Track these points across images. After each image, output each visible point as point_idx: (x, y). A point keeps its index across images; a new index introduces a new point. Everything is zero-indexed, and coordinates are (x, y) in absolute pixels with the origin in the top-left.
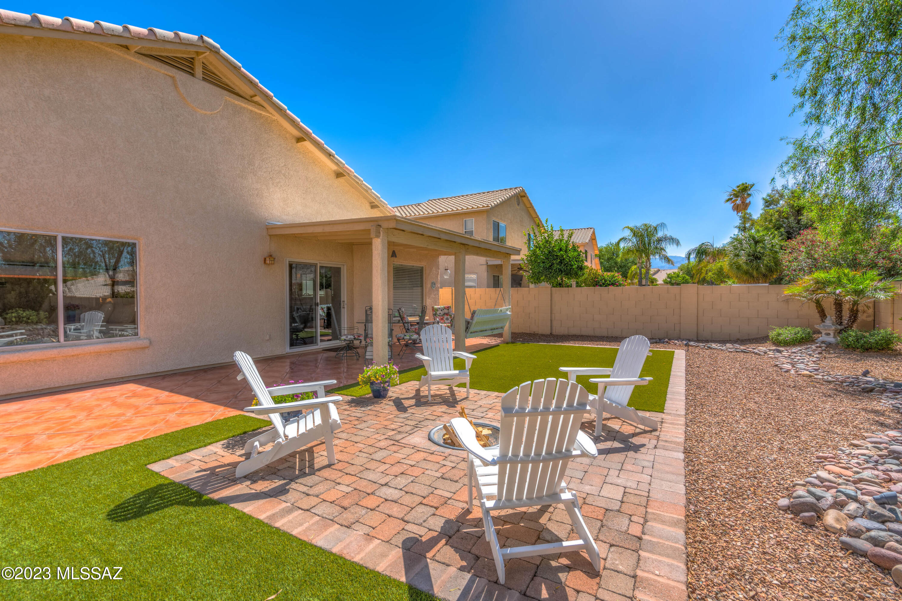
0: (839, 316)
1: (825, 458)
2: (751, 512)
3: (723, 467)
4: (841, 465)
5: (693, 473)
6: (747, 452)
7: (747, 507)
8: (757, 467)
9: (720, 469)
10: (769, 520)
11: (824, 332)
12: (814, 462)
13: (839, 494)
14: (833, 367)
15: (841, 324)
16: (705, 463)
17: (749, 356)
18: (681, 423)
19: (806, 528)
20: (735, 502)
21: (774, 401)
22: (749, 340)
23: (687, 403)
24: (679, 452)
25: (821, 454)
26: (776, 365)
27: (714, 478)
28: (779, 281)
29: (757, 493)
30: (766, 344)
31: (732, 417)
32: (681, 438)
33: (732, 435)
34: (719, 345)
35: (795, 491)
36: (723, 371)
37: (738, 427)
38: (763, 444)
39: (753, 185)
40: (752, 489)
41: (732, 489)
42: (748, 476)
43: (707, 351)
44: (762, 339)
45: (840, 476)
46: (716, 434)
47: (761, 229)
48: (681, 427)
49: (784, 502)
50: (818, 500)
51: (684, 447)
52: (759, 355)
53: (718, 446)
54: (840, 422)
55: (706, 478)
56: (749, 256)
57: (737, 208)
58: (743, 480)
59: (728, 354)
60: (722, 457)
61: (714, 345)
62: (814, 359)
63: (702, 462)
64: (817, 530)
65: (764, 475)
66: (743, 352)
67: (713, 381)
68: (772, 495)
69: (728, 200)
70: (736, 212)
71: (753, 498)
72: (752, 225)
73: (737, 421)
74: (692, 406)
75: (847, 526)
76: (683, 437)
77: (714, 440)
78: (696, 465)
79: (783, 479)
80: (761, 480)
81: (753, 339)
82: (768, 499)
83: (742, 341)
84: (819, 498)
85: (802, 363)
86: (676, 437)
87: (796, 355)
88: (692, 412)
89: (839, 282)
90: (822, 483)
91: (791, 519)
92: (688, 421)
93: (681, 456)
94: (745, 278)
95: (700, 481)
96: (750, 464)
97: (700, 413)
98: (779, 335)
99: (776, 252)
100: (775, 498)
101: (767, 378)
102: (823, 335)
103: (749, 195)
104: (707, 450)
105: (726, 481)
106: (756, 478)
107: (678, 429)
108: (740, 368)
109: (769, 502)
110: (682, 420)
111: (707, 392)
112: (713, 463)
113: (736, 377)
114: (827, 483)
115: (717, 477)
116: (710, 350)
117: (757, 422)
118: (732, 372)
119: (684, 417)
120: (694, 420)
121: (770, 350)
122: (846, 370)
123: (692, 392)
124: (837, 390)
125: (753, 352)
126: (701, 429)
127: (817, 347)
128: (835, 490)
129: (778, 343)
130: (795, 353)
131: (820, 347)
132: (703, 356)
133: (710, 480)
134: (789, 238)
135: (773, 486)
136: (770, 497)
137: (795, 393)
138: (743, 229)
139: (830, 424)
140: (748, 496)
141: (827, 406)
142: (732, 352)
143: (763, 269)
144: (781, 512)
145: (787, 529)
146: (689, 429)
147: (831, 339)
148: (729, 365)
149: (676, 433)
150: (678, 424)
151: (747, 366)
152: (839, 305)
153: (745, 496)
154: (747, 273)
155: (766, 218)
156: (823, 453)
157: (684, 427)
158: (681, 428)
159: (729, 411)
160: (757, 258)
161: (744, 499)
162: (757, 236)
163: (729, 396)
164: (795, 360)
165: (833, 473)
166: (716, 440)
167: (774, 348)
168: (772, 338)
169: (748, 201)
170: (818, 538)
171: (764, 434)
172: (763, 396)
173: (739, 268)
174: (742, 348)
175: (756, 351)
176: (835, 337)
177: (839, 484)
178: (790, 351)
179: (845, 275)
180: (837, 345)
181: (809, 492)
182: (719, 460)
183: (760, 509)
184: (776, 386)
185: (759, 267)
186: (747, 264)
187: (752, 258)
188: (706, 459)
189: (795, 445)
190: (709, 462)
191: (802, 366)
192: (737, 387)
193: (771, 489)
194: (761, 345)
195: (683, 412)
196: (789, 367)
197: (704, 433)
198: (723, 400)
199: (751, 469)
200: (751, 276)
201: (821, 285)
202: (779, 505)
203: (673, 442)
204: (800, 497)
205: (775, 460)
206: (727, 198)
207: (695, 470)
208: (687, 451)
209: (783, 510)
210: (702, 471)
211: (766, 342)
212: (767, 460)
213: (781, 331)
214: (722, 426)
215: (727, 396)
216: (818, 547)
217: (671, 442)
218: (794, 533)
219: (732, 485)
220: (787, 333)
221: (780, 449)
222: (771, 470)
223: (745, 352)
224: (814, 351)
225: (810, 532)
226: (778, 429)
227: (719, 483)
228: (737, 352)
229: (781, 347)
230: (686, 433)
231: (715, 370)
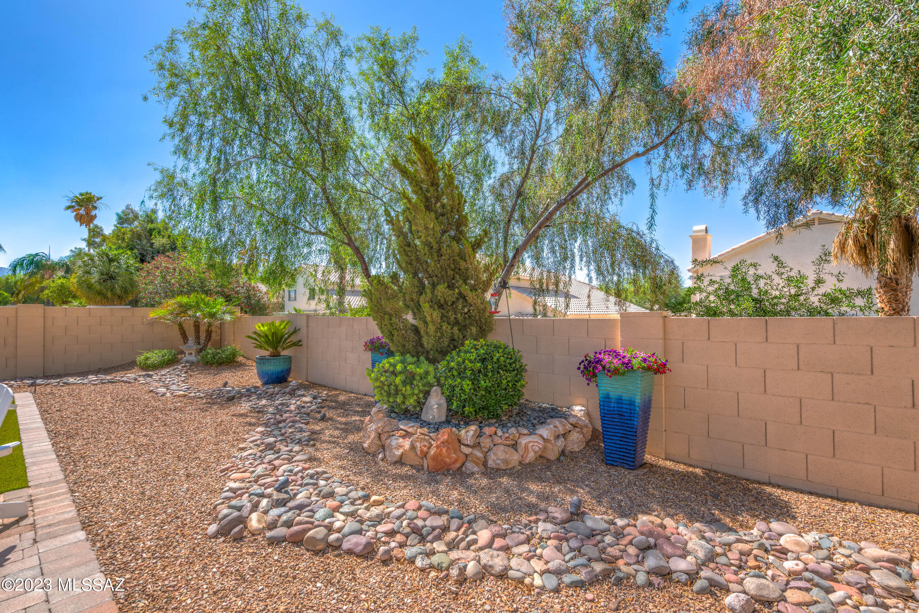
0: (198, 337)
1: (227, 469)
2: (187, 558)
3: (139, 523)
4: (241, 470)
5: (105, 549)
6: (159, 494)
7: (181, 554)
8: (175, 505)
9: (136, 528)
10: (206, 555)
11: (187, 352)
12: (220, 477)
13: (252, 497)
14: (199, 384)
15: (199, 343)
16: (115, 530)
17: (119, 386)
18: (63, 490)
19: (238, 543)
20: (167, 557)
21: (162, 429)
22: (114, 367)
23: (61, 462)
24: (75, 531)
25: (223, 467)
26: (151, 391)
27: (134, 542)
28: (135, 303)
29: (185, 533)
30: (134, 371)
31: (126, 460)
32: (70, 511)
33: (134, 481)
34: (78, 379)
35: (219, 512)
36: (94, 409)
37: (138, 470)
38: (170, 478)
39: (101, 198)
40: (179, 532)
41: (158, 544)
42: (169, 520)
43: (64, 388)
44: (130, 365)
45: (243, 480)
46: (115, 487)
47: (113, 247)
48: (65, 496)
49: (213, 528)
50: (239, 511)
51: (81, 521)
52: (130, 383)
53: (123, 501)
54: (223, 432)
55: (125, 547)
56: (102, 274)
57: (79, 218)
58: (166, 527)
59: (93, 387)
60: (133, 512)
61: (71, 380)
62: (183, 379)
63: (110, 529)
64: (246, 540)
65: (185, 510)
66: (111, 382)
67: (87, 424)
68: (199, 527)
69: (69, 208)
70: (78, 223)
71: (183, 541)
72: (104, 240)
73: (134, 463)
74: (69, 463)
75: (265, 522)
76: (74, 508)
77: (115, 495)
78: (105, 537)
79: (203, 506)
80: (184, 518)
81: (118, 367)
82: (197, 533)
83: (107, 371)
84: (239, 509)
85: (174, 384)
86: (63, 513)
87: (165, 377)
88: (72, 472)
89: (197, 307)
90: (235, 493)
91: (224, 542)
92: (71, 485)
93: (82, 535)
94: (98, 298)
95: (118, 556)
96: (167, 505)
97: (84, 468)
98: (147, 359)
99: (131, 273)
100: (203, 529)
101: (146, 407)
102: (187, 355)
103: (95, 208)
104: (112, 511)
105: (149, 537)
106: (178, 518)
107: (61, 501)
108: (114, 401)
109: (200, 537)
110: (63, 488)
111: (84, 439)
112: (126, 524)
113: (112, 412)
114: (239, 492)
115: (137, 538)
116: (67, 387)
117: (154, 456)
118: (106, 407)
119: (64, 481)
120: (79, 481)
121: (139, 376)
122: (209, 385)
123: (62, 445)
124: (209, 403)
125: (123, 381)
126: (93, 489)
127: (183, 367)
128: (247, 495)
129: (146, 367)
130: (164, 375)
131: (185, 367)
132: (60, 395)
133: (131, 546)
134: (142, 261)
135: (197, 518)
136: (198, 530)
137: (178, 415)
138: (90, 243)
139: (216, 436)
140: (177, 541)
141: (208, 421)
142: (96, 384)
143: (118, 291)
144: (213, 540)
145: (224, 554)
146: (77, 494)
147: (193, 358)
148: (99, 401)
149: (60, 507)
150: (58, 495)
151: (121, 397)
152: (197, 326)
153: (175, 544)
154: (100, 293)
155: (118, 236)
156: (223, 465)
157: (69, 495)
158: (66, 498)
159: (120, 454)
160: (112, 278)
161: (175, 548)
162: (112, 254)
163: (113, 437)
164: (167, 382)
165: (238, 480)
166: (119, 494)
167: (144, 373)
168: (140, 363)
169: (93, 213)
170: (250, 546)
171: (168, 467)
172: (149, 427)
173: (90, 287)
174: (108, 377)
175: (125, 379)
176: (196, 356)
177: (248, 489)
178: (159, 374)
179: (202, 300)
180: (198, 362)
181: (230, 507)
182: (132, 517)
183: (194, 549)
184: (157, 413)
185: (114, 287)
186: (100, 283)
187: (105, 277)
188: (116, 522)
189: (199, 466)
190: (121, 525)
191: (174, 387)
192: (118, 424)
193: (196, 522)
194: (129, 372)
195: (61, 476)
196: (163, 390)
197: (99, 492)
198: (108, 444)
199: (169, 511)
200: (105, 296)
201: (184, 308)
202: (209, 534)
203: (62, 521)
204: (226, 516)
205: (188, 490)
206: (69, 204)
207: (106, 544)
208: (85, 526)
209: (214, 538)
210: (117, 541)
211: (134, 368)
212: (181, 493)
213: (148, 355)
214: (119, 475)
215: (111, 437)
216: (253, 554)
217: (58, 523)
218: (232, 554)
219: (158, 539)
220: (155, 356)
221: (188, 476)
222: (189, 502)
223: (112, 382)
224: (181, 371)
225: (242, 545)
226: (178, 457)
227: (142, 545)
228: (102, 383)
229: (150, 371)
230: (74, 501)
231: (83, 410)
